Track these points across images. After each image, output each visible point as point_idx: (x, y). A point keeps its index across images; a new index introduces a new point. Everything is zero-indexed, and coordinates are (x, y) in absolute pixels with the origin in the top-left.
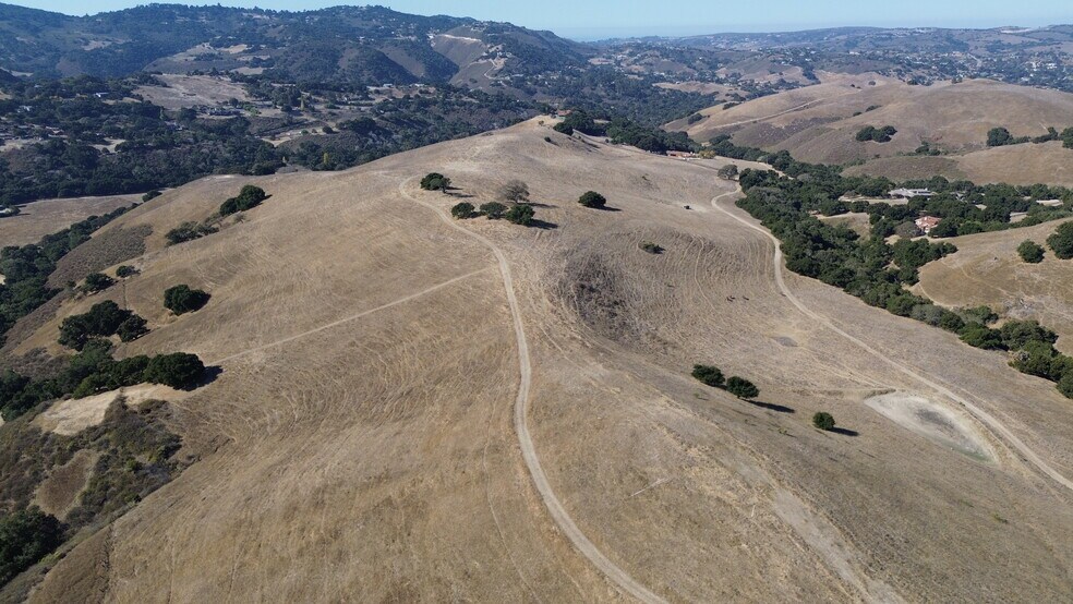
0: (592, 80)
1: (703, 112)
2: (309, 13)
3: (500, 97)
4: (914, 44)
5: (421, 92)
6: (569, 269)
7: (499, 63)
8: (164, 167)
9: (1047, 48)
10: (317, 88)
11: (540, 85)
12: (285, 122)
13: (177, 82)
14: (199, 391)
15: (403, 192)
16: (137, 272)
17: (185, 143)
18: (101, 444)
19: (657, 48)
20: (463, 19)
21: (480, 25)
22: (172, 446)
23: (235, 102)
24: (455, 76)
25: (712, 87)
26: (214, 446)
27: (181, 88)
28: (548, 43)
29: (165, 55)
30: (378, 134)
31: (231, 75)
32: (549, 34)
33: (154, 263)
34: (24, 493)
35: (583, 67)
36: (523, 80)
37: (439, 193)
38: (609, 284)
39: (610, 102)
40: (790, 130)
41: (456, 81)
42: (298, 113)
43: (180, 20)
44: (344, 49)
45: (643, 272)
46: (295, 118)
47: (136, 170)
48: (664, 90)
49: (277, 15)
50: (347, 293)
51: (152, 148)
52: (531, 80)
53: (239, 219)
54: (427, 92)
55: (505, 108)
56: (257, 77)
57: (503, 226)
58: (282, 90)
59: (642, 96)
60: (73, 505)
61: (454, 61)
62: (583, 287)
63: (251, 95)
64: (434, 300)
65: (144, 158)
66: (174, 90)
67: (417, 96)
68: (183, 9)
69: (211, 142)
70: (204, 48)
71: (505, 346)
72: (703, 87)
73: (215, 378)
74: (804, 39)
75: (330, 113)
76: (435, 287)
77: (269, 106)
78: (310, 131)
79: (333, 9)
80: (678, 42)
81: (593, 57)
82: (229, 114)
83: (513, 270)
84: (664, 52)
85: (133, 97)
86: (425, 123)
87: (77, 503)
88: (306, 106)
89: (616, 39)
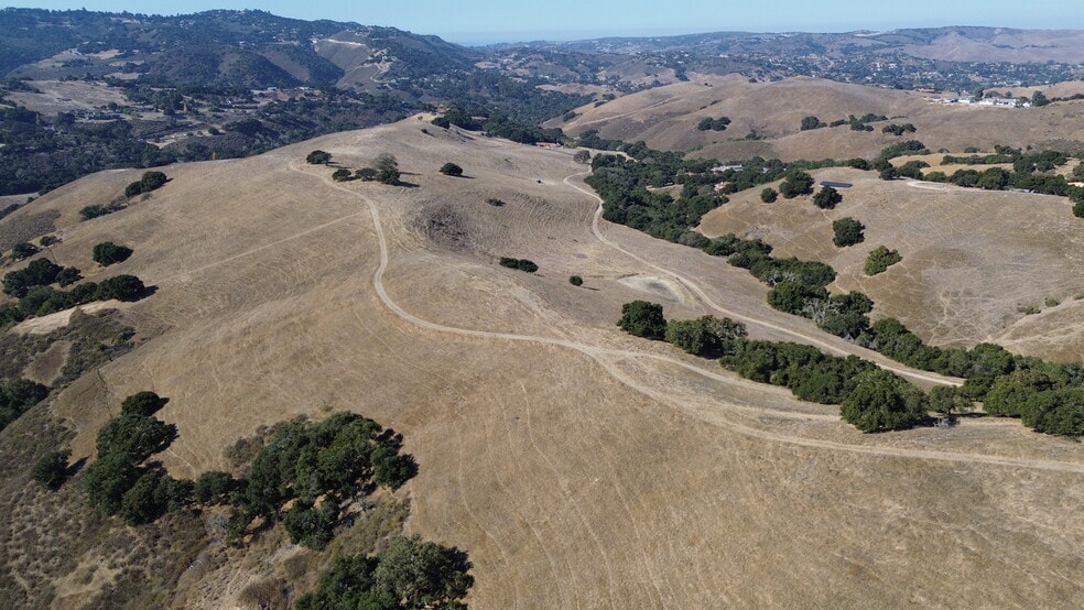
0: (476, 82)
1: (577, 111)
2: (183, 17)
3: (385, 99)
4: (779, 47)
5: (306, 95)
6: (423, 211)
7: (384, 67)
8: (49, 168)
9: (892, 50)
10: (199, 92)
11: (426, 88)
12: (169, 125)
13: (51, 88)
14: (142, 301)
15: (292, 167)
16: (59, 241)
17: (67, 145)
18: (72, 336)
19: (541, 53)
20: (348, 24)
21: (364, 29)
22: (128, 333)
23: (114, 106)
24: (341, 81)
25: (590, 89)
26: (160, 331)
27: (55, 93)
28: (435, 48)
29: (29, 62)
30: (265, 135)
31: (107, 80)
32: (435, 38)
33: (72, 234)
34: (15, 372)
35: (469, 70)
36: (409, 83)
37: (322, 166)
38: (456, 223)
39: (494, 103)
40: (648, 123)
41: (342, 84)
42: (181, 116)
43: (42, 25)
44: (224, 54)
45: (485, 218)
46: (178, 121)
47: (19, 172)
48: (545, 92)
49: (149, 19)
50: (250, 235)
51: (33, 152)
52: (417, 83)
53: (146, 197)
54: (313, 95)
55: (390, 109)
56: (135, 81)
57: (375, 185)
58: (163, 94)
59: (525, 97)
60: (56, 377)
61: (339, 65)
62: (434, 222)
63: (130, 98)
64: (319, 235)
65: (27, 161)
66: (48, 96)
67: (302, 99)
68: (44, 14)
69: (94, 145)
70: (72, 54)
71: (372, 253)
72: (582, 88)
73: (153, 293)
74: (682, 43)
75: (214, 116)
76: (321, 227)
77: (150, 110)
78: (195, 133)
79: (209, 13)
80: (565, 46)
81: (479, 61)
82: (109, 118)
83: (381, 212)
84: (548, 56)
85: (5, 103)
86: (312, 123)
87: (59, 374)
88: (189, 109)
89: (505, 44)
